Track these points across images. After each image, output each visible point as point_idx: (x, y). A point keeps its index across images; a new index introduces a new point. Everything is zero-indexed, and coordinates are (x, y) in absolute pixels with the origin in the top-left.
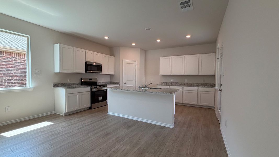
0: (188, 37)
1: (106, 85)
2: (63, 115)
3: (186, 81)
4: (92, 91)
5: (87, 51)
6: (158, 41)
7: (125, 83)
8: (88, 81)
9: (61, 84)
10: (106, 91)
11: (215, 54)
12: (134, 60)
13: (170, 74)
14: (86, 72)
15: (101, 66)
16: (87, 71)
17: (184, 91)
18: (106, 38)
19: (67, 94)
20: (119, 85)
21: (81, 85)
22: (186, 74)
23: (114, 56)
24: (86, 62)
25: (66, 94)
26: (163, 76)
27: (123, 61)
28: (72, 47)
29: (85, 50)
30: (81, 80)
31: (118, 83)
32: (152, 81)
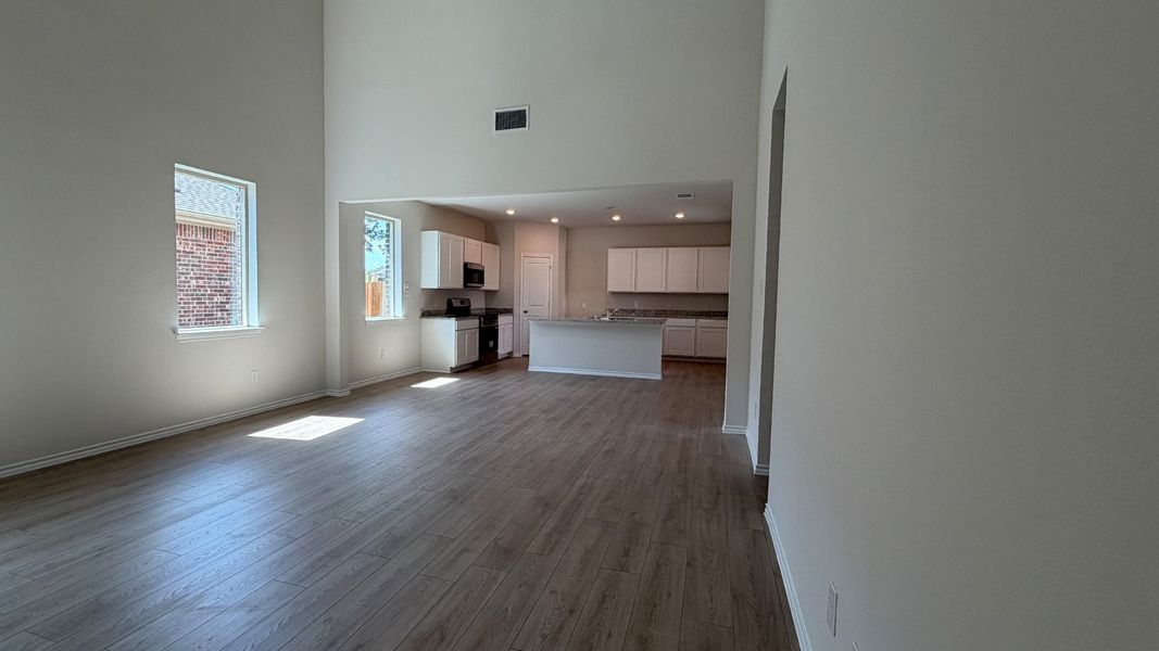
1: (497, 317)
2: (449, 372)
3: (669, 306)
4: (481, 327)
5: (467, 240)
6: (616, 218)
7: (526, 312)
8: (459, 305)
10: (498, 329)
12: (548, 255)
14: (465, 285)
15: (484, 271)
16: (468, 284)
17: (667, 329)
19: (457, 331)
20: (513, 315)
22: (670, 290)
23: (496, 243)
24: (465, 265)
26: (614, 293)
27: (522, 256)
29: (462, 238)
30: (449, 303)
31: (509, 311)
32: (584, 306)
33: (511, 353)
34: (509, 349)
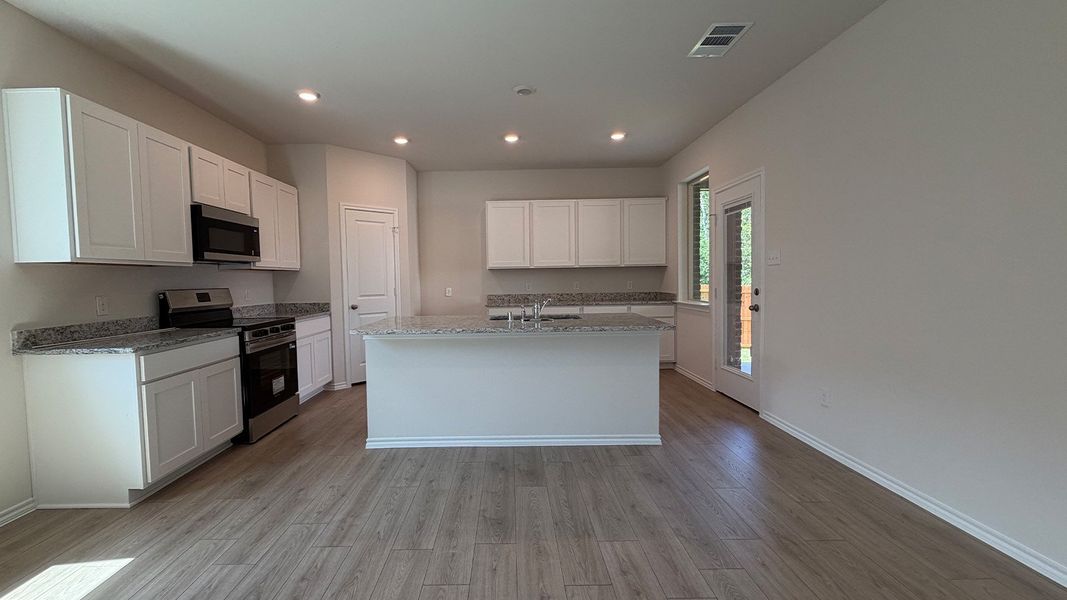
0: (618, 137)
1: (293, 320)
2: (127, 505)
4: (248, 352)
5: (197, 151)
6: (512, 139)
7: (354, 308)
8: (195, 303)
9: (61, 331)
10: (296, 348)
11: (663, 200)
12: (389, 209)
13: (527, 265)
14: (198, 255)
15: (257, 229)
16: (207, 255)
18: (308, 97)
19: (151, 382)
20: (330, 315)
21: (162, 326)
22: (583, 263)
23: (292, 183)
24: (196, 210)
25: (140, 383)
27: (343, 208)
28: (133, 123)
29: (185, 145)
30: (163, 303)
31: (323, 308)
32: (449, 291)
33: (330, 384)
34: (326, 378)
